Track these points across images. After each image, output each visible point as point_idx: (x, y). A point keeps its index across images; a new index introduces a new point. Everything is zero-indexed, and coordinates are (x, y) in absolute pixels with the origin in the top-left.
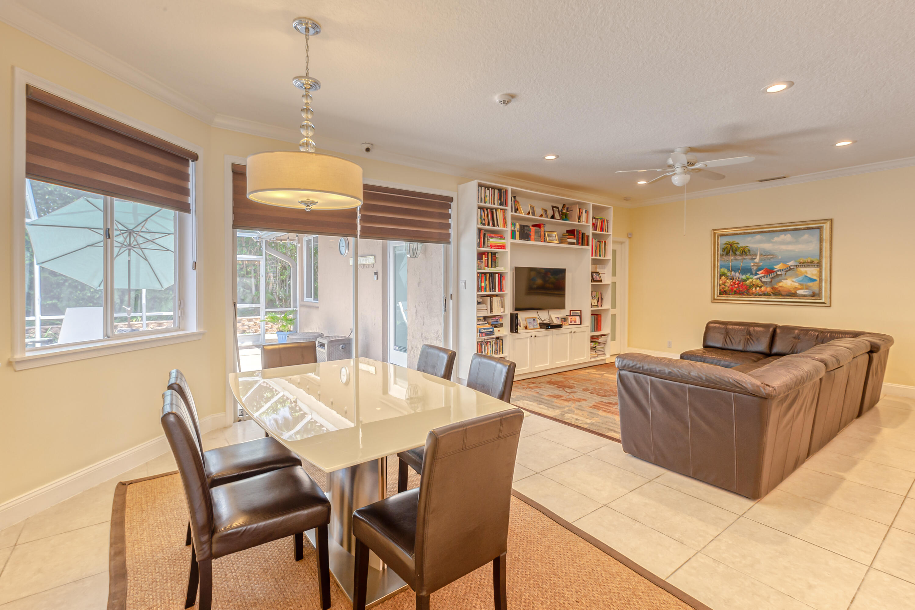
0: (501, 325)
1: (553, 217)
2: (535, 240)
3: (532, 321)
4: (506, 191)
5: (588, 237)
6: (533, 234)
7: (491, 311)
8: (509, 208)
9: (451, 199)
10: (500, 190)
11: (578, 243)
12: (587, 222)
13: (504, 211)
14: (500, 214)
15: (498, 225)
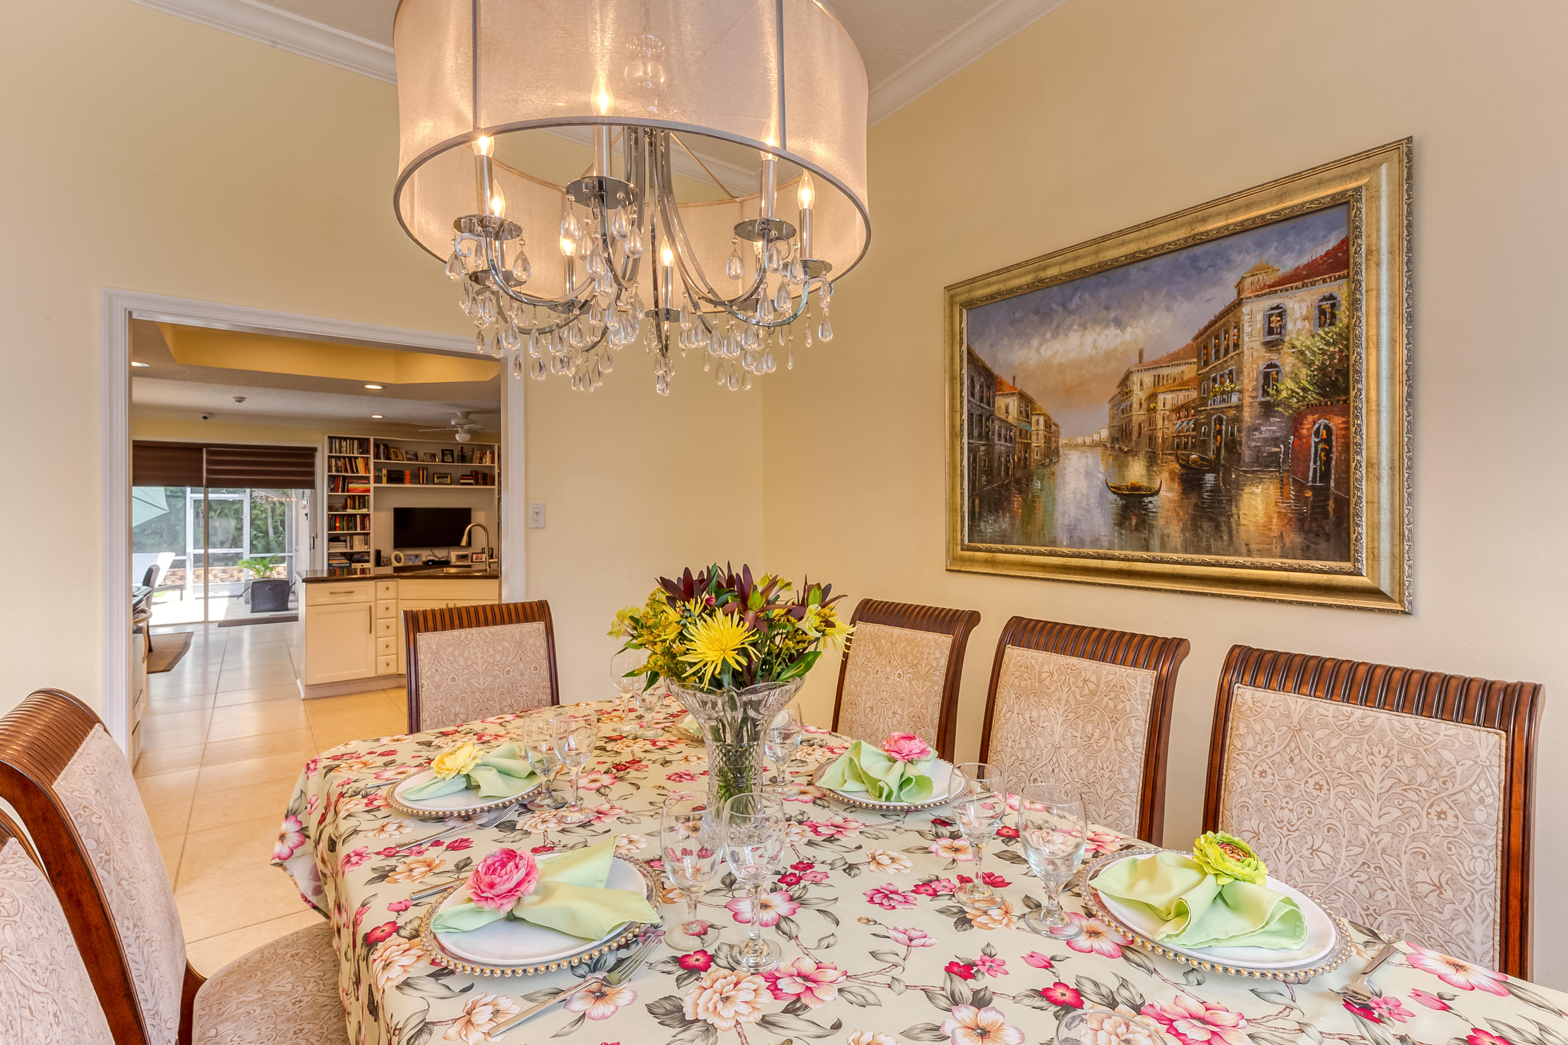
0: (368, 561)
1: (443, 461)
2: (411, 483)
3: (413, 558)
4: (368, 440)
5: (494, 477)
6: (407, 478)
7: (352, 547)
8: (372, 456)
9: (315, 449)
10: (359, 439)
11: (477, 483)
12: (493, 462)
13: (366, 460)
14: (360, 463)
15: (357, 471)
